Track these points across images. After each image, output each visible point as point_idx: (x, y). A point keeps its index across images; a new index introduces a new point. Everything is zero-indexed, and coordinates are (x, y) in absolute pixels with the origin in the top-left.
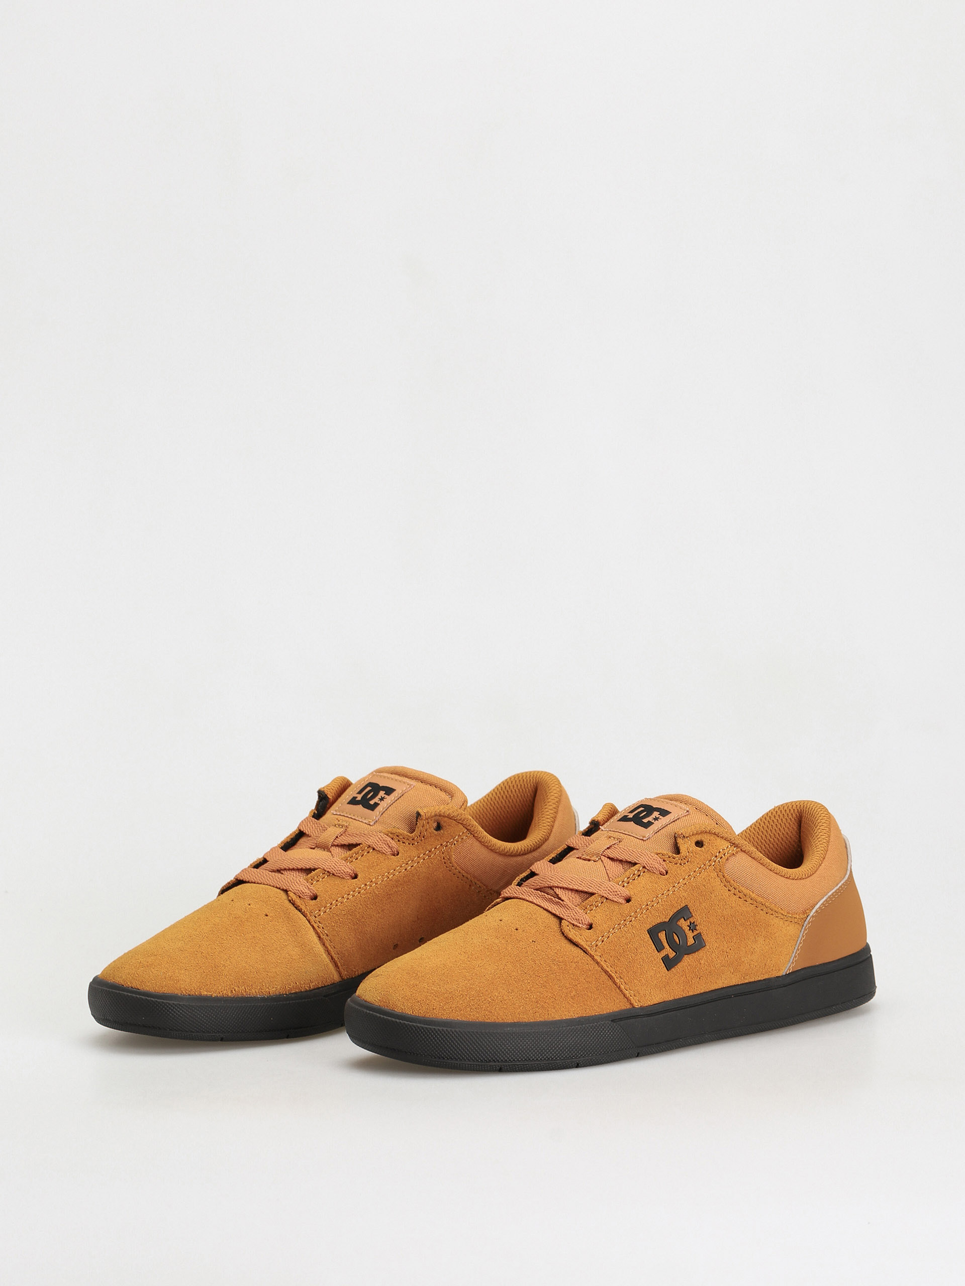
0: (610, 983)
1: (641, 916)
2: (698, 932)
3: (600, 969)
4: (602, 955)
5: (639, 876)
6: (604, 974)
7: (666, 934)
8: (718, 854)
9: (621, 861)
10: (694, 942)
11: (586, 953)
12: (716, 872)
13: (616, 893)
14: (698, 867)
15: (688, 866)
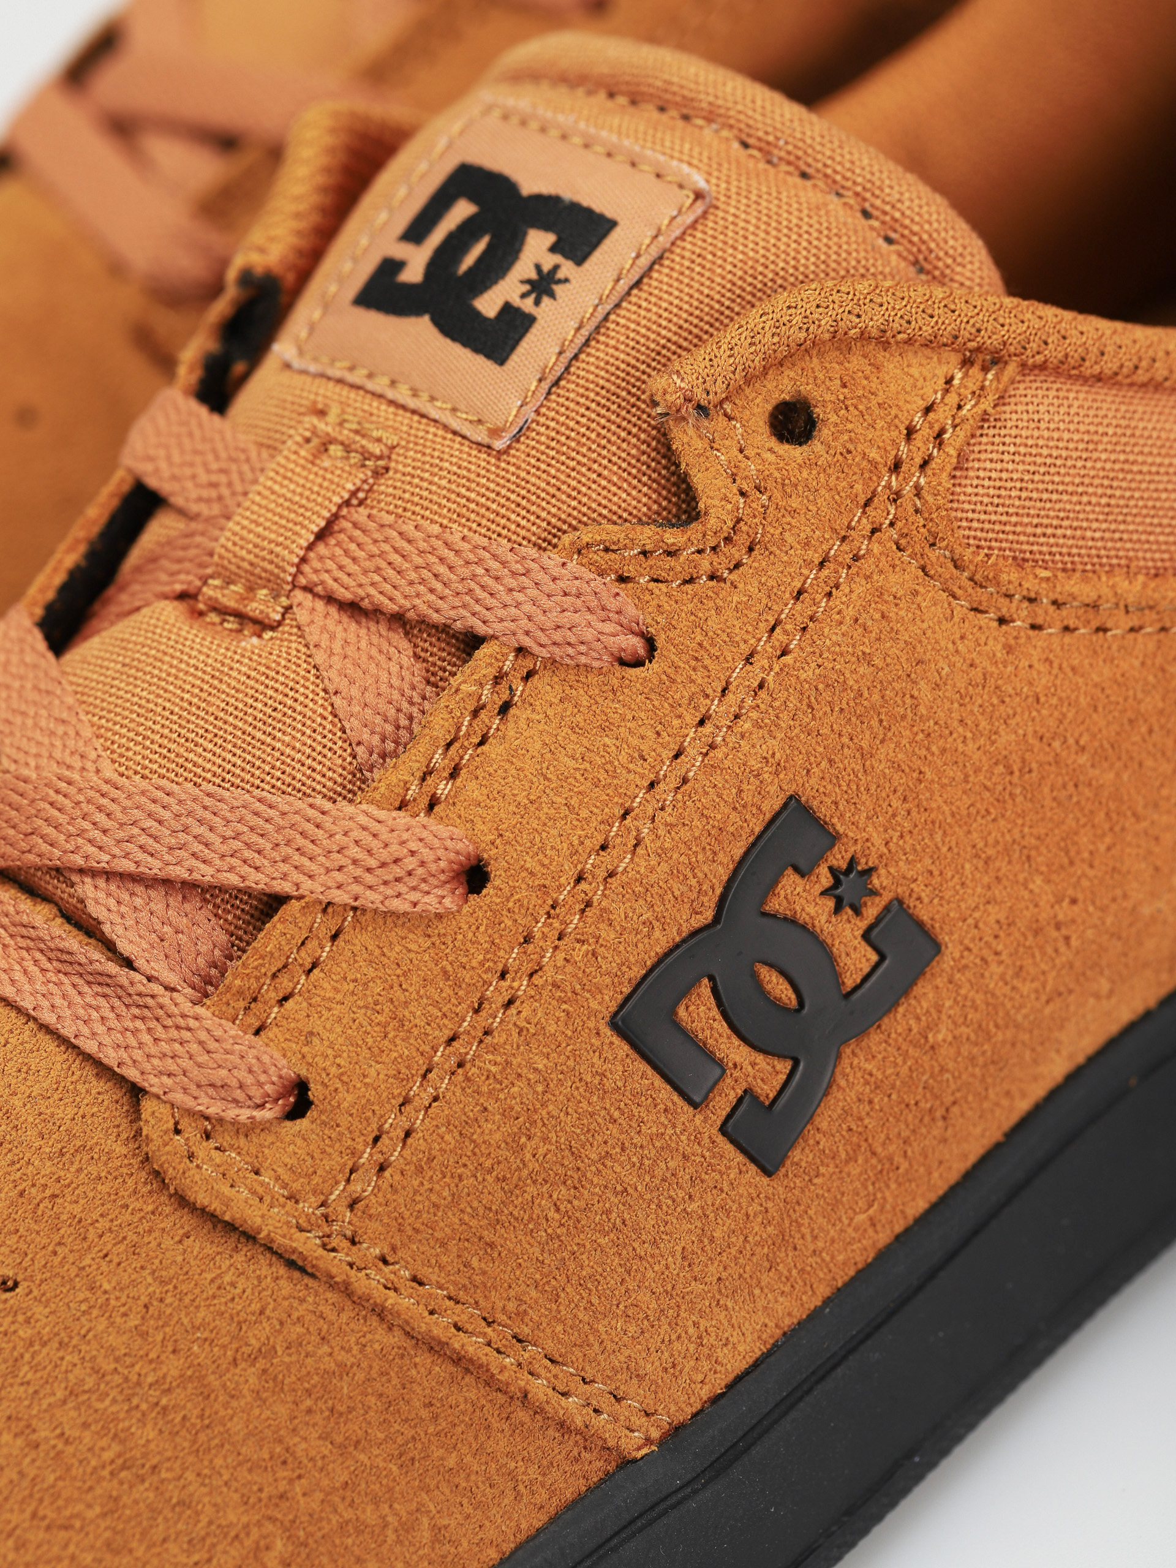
0: (472, 1391)
1: (561, 956)
2: (887, 897)
3: (396, 1338)
4: (394, 1249)
5: (505, 709)
6: (423, 1359)
7: (715, 991)
8: (903, 447)
9: (398, 620)
10: (874, 957)
11: (303, 1270)
12: (913, 556)
13: (398, 871)
14: (808, 563)
15: (758, 572)
